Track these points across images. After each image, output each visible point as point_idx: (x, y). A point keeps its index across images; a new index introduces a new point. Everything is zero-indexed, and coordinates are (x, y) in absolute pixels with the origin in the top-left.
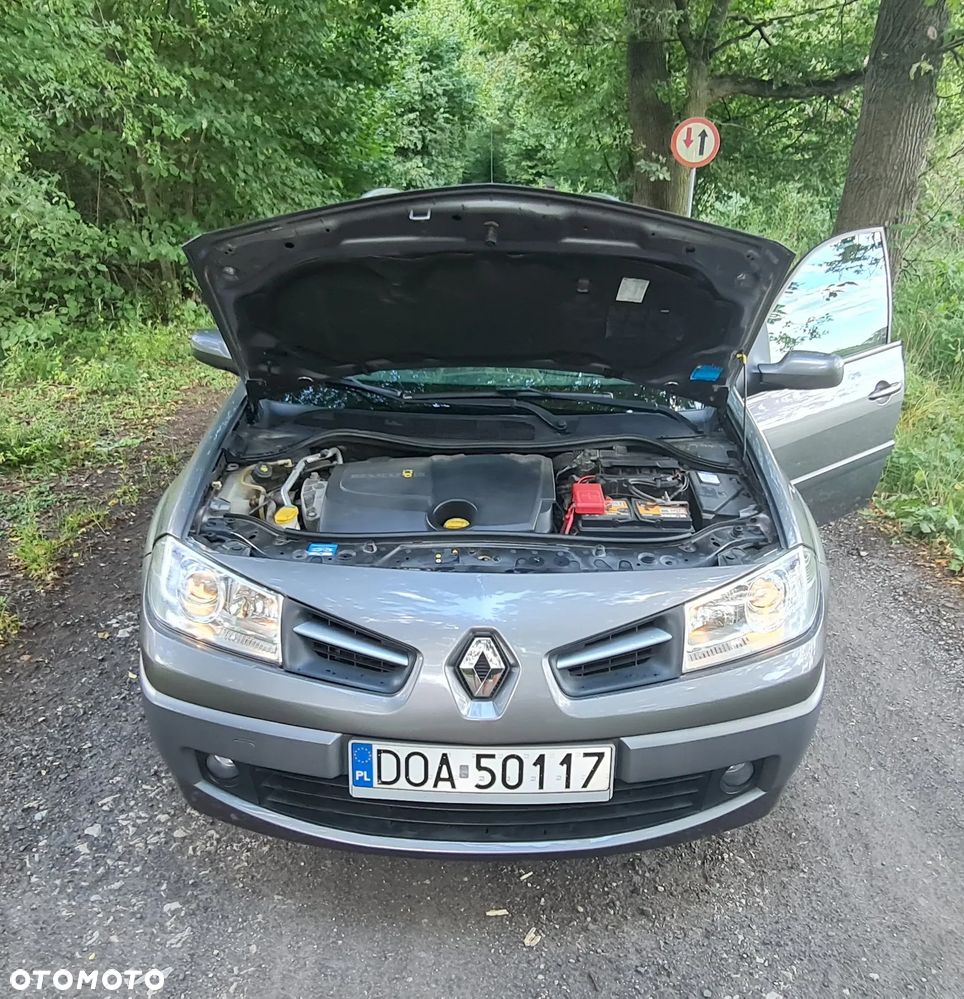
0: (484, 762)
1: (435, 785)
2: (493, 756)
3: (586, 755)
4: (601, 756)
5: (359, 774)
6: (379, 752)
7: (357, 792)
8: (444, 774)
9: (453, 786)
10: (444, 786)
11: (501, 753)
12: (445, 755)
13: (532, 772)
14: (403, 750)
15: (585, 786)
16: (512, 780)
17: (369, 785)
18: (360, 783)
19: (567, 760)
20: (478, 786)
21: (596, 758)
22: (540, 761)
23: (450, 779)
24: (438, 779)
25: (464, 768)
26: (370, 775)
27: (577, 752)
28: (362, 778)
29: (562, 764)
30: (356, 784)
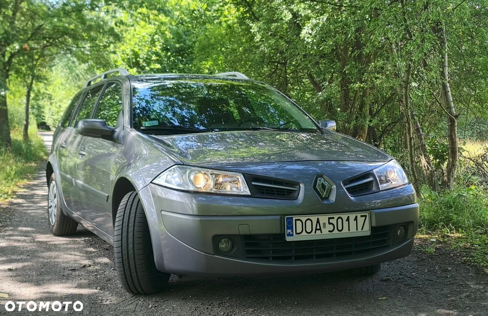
0: (331, 221)
1: (315, 233)
2: (333, 218)
3: (361, 216)
4: (365, 216)
5: (289, 231)
6: (296, 220)
7: (288, 239)
8: (318, 228)
9: (321, 232)
10: (318, 232)
11: (336, 217)
12: (318, 219)
13: (346, 224)
14: (304, 219)
15: (362, 229)
16: (340, 228)
17: (292, 235)
18: (289, 235)
19: (356, 219)
20: (329, 231)
21: (364, 218)
22: (348, 219)
23: (320, 229)
24: (316, 229)
25: (324, 224)
26: (292, 231)
27: (359, 215)
28: (289, 233)
29: (354, 220)
30: (288, 235)
